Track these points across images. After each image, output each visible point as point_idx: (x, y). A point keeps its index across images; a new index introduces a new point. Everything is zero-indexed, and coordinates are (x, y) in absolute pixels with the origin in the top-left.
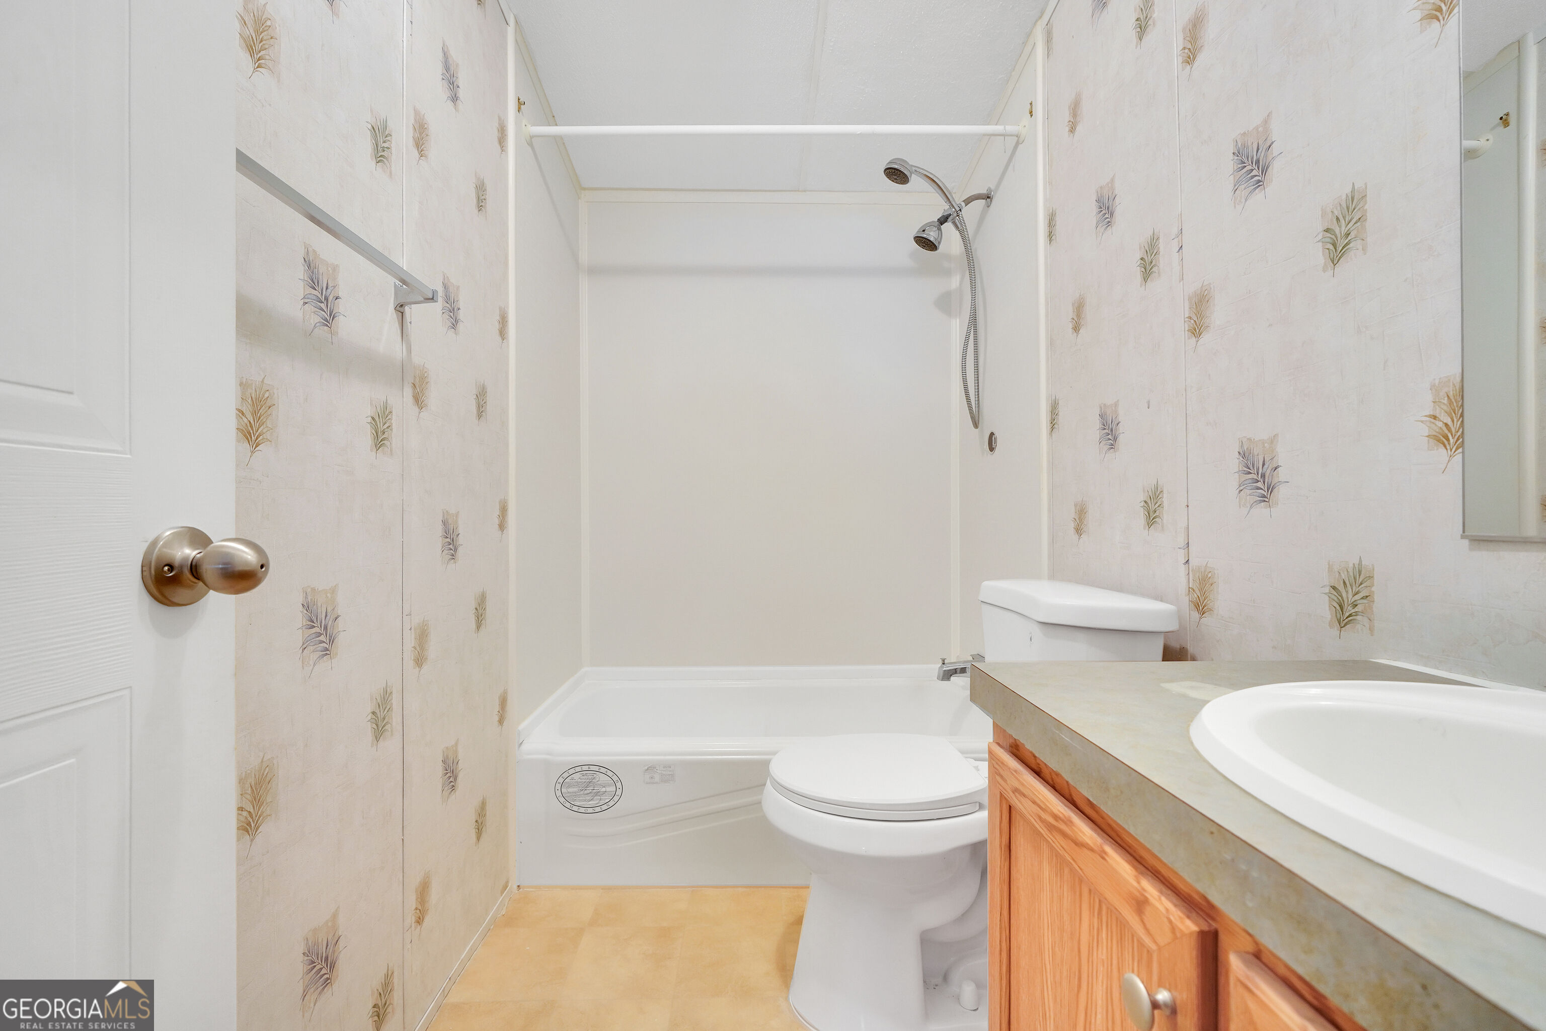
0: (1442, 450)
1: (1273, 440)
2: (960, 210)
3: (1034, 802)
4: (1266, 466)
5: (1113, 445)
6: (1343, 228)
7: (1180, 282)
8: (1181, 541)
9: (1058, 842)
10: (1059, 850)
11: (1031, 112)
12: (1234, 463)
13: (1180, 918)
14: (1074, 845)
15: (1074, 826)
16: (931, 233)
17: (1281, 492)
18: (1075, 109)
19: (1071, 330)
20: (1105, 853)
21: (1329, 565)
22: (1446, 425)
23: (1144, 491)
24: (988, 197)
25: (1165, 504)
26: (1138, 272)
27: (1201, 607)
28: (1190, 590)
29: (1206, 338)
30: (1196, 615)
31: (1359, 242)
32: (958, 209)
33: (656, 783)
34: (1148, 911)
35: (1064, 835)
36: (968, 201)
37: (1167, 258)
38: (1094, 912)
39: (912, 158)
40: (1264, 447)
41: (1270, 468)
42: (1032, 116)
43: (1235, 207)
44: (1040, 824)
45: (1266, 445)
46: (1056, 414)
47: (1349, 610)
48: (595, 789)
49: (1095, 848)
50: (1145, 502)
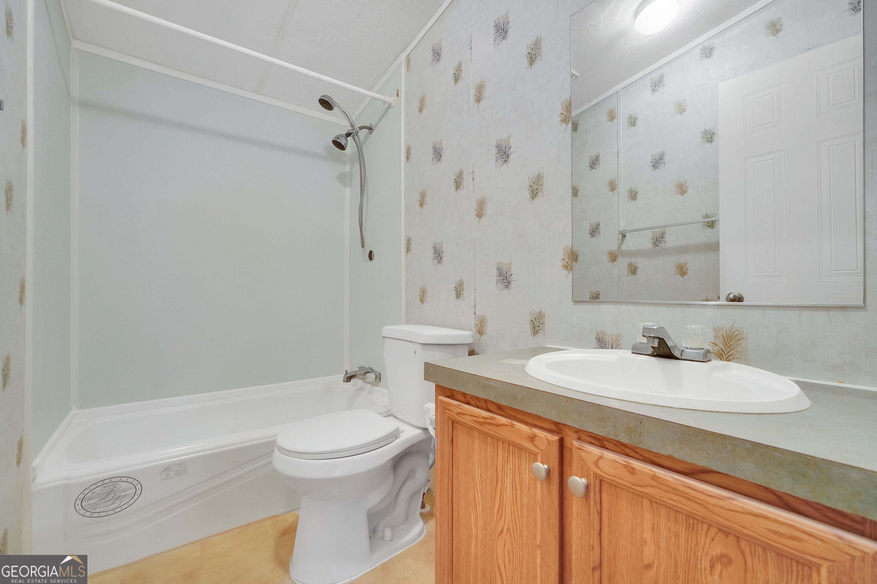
0: (566, 271)
1: (510, 264)
2: (358, 132)
3: (471, 416)
4: (507, 274)
5: (440, 261)
6: (536, 186)
7: (473, 193)
8: (472, 304)
9: (487, 428)
10: (487, 431)
11: (398, 95)
12: (495, 272)
13: (551, 436)
14: (496, 426)
15: (496, 419)
16: (342, 140)
17: (513, 284)
18: (422, 101)
19: (418, 206)
20: (514, 424)
21: (530, 312)
22: (567, 262)
23: (455, 282)
24: (370, 129)
25: (465, 288)
26: (453, 185)
27: (480, 332)
28: (476, 325)
29: (483, 219)
30: (479, 336)
31: (541, 193)
32: (357, 131)
33: (172, 478)
34: (536, 439)
35: (490, 424)
36: (361, 128)
37: (467, 181)
38: (505, 450)
39: (335, 98)
40: (507, 266)
41: (509, 275)
42: (398, 96)
43: (496, 168)
44: (476, 424)
45: (507, 265)
46: (409, 244)
47: (537, 329)
48: (116, 495)
49: (508, 424)
50: (456, 287)
